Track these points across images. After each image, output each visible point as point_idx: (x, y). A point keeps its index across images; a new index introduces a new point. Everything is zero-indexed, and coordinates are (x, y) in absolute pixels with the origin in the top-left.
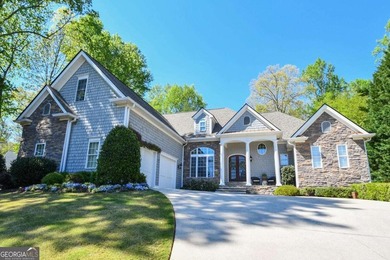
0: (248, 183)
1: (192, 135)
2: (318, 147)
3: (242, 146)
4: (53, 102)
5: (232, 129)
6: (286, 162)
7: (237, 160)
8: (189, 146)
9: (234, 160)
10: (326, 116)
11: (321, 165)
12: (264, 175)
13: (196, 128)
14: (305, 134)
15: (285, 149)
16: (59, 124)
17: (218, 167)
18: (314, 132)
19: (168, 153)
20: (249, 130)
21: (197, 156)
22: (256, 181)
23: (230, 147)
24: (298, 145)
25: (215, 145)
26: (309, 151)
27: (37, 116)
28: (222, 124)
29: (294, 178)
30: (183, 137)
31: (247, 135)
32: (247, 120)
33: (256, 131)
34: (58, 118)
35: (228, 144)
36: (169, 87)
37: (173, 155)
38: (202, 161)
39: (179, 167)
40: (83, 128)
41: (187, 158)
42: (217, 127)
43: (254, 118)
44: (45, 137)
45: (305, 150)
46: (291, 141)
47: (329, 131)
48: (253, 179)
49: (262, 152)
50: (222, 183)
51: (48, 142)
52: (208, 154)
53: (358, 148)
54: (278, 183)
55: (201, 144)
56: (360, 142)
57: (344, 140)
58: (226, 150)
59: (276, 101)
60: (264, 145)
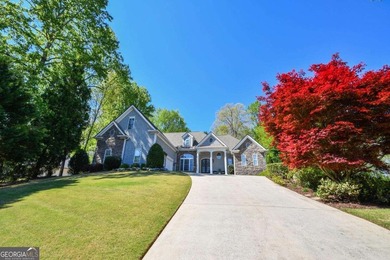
1: (182, 147)
2: (244, 155)
3: (208, 153)
4: (116, 129)
5: (204, 145)
6: (230, 164)
7: (206, 161)
8: (180, 153)
9: (204, 162)
10: (248, 140)
11: (245, 164)
12: (220, 170)
13: (184, 143)
14: (239, 149)
15: (230, 156)
16: (120, 140)
17: (195, 165)
18: (243, 148)
20: (212, 146)
21: (184, 159)
23: (202, 154)
24: (235, 154)
25: (194, 153)
26: (240, 158)
28: (198, 141)
29: (234, 171)
30: (177, 148)
31: (211, 148)
32: (211, 140)
33: (216, 146)
34: (119, 137)
37: (171, 158)
38: (187, 161)
39: (174, 165)
40: (132, 143)
41: (178, 159)
42: (195, 143)
43: (215, 139)
45: (239, 156)
46: (232, 151)
47: (249, 148)
48: (214, 171)
49: (219, 157)
51: (113, 149)
52: (190, 158)
53: (262, 156)
54: (226, 174)
55: (186, 152)
56: (263, 153)
57: (256, 152)
58: (200, 155)
59: (231, 125)
60: (220, 154)
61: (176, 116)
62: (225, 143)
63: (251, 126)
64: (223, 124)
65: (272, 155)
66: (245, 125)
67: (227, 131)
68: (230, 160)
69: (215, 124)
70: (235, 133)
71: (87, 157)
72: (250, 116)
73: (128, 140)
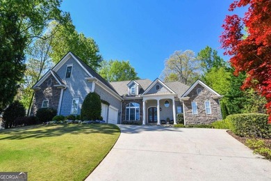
0: (159, 123)
1: (127, 96)
2: (195, 103)
3: (155, 102)
4: (53, 78)
5: (150, 92)
6: (179, 112)
7: (153, 110)
8: (125, 102)
9: (151, 110)
10: (199, 85)
11: (197, 112)
12: (168, 119)
13: (129, 91)
14: (188, 95)
15: (179, 104)
16: (57, 91)
17: (141, 114)
18: (193, 94)
19: (113, 106)
20: (159, 93)
21: (130, 108)
22: (163, 122)
23: (149, 102)
24: (185, 101)
25: (140, 101)
26: (191, 105)
27: (44, 86)
28: (144, 89)
29: (183, 120)
30: (122, 97)
31: (158, 96)
32: (158, 87)
33: (163, 93)
34: (56, 87)
35: (148, 101)
36: (112, 62)
37: (116, 107)
38: (133, 110)
39: (119, 114)
40: (69, 92)
41: (124, 109)
42: (141, 91)
43: (162, 86)
44: (48, 97)
45: (188, 104)
46: (181, 99)
47: (201, 94)
48: (161, 121)
49: (167, 105)
50: (144, 123)
51: (50, 100)
52: (136, 107)
53: (215, 103)
54: (175, 123)
55: (132, 101)
56: (217, 100)
57: (208, 99)
58: (146, 104)
59: (181, 73)
60: (168, 101)
61: (127, 66)
62: (174, 90)
63: (201, 73)
64: (172, 72)
65: (225, 101)
66: (194, 71)
67: (177, 79)
68: (179, 108)
69: (164, 72)
70: (185, 81)
71: (23, 109)
72: (200, 62)
73: (66, 89)
